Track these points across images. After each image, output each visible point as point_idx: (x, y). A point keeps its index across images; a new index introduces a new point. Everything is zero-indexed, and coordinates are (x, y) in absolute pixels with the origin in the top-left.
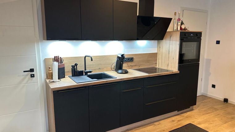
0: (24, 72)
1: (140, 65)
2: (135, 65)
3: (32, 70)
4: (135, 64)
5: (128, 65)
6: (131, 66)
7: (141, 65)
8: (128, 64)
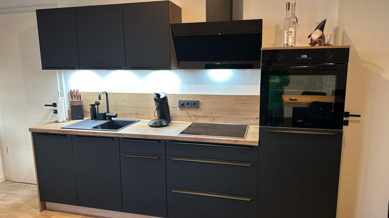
0: (45, 105)
1: (216, 117)
2: (204, 117)
3: (55, 105)
4: (203, 114)
5: (188, 113)
6: (195, 116)
7: (219, 117)
8: (189, 111)
